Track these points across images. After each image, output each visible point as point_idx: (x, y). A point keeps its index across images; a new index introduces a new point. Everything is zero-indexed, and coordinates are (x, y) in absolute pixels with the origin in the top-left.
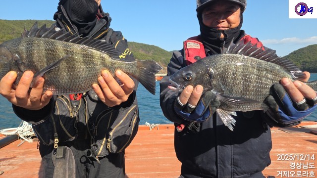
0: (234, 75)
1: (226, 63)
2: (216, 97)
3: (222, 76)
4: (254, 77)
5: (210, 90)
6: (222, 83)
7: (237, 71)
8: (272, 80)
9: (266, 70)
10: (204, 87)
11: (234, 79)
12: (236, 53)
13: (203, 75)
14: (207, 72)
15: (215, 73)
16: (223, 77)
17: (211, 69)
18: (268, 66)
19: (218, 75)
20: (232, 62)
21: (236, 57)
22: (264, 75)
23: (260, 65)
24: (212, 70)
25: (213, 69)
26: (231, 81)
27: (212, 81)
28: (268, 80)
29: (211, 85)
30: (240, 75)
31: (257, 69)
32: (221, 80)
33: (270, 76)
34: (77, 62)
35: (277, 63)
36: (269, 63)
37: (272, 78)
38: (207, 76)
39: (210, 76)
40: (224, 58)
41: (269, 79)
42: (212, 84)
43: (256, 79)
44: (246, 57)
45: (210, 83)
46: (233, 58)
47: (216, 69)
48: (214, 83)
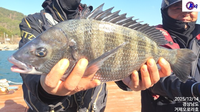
34: (132, 50)
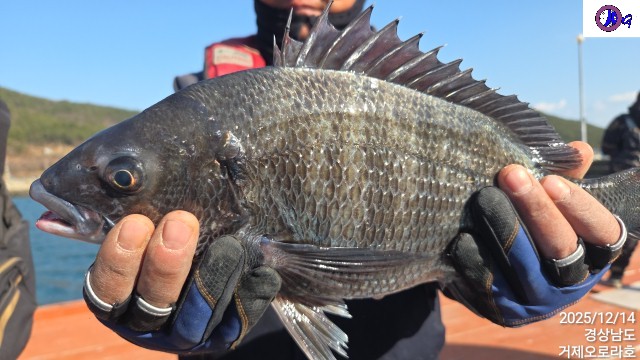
0: (330, 160)
1: (298, 105)
2: (261, 257)
3: (283, 165)
4: (408, 165)
5: (230, 229)
6: (284, 194)
7: (342, 140)
8: (472, 174)
9: (452, 134)
10: (204, 218)
11: (334, 176)
12: (338, 64)
13: (194, 164)
14: (215, 147)
15: (249, 151)
16: (287, 168)
17: (230, 135)
18: (456, 121)
19: (262, 162)
20: (320, 104)
21: (337, 82)
22: (443, 156)
23: (429, 116)
24: (234, 140)
25: (238, 134)
26: (319, 185)
27: (238, 189)
28: (459, 175)
29: (236, 210)
30: (357, 159)
31: (418, 134)
32: (279, 181)
33: (463, 158)
35: (485, 111)
36: (459, 108)
37: (473, 167)
38: (213, 166)
39: (229, 165)
40: (289, 85)
41: (463, 172)
42: (240, 202)
43: (418, 173)
44: (374, 82)
45: (229, 198)
46: (325, 84)
47: (254, 136)
48: (250, 195)
